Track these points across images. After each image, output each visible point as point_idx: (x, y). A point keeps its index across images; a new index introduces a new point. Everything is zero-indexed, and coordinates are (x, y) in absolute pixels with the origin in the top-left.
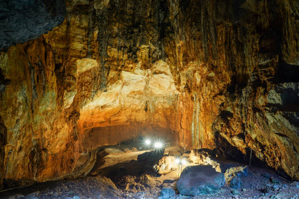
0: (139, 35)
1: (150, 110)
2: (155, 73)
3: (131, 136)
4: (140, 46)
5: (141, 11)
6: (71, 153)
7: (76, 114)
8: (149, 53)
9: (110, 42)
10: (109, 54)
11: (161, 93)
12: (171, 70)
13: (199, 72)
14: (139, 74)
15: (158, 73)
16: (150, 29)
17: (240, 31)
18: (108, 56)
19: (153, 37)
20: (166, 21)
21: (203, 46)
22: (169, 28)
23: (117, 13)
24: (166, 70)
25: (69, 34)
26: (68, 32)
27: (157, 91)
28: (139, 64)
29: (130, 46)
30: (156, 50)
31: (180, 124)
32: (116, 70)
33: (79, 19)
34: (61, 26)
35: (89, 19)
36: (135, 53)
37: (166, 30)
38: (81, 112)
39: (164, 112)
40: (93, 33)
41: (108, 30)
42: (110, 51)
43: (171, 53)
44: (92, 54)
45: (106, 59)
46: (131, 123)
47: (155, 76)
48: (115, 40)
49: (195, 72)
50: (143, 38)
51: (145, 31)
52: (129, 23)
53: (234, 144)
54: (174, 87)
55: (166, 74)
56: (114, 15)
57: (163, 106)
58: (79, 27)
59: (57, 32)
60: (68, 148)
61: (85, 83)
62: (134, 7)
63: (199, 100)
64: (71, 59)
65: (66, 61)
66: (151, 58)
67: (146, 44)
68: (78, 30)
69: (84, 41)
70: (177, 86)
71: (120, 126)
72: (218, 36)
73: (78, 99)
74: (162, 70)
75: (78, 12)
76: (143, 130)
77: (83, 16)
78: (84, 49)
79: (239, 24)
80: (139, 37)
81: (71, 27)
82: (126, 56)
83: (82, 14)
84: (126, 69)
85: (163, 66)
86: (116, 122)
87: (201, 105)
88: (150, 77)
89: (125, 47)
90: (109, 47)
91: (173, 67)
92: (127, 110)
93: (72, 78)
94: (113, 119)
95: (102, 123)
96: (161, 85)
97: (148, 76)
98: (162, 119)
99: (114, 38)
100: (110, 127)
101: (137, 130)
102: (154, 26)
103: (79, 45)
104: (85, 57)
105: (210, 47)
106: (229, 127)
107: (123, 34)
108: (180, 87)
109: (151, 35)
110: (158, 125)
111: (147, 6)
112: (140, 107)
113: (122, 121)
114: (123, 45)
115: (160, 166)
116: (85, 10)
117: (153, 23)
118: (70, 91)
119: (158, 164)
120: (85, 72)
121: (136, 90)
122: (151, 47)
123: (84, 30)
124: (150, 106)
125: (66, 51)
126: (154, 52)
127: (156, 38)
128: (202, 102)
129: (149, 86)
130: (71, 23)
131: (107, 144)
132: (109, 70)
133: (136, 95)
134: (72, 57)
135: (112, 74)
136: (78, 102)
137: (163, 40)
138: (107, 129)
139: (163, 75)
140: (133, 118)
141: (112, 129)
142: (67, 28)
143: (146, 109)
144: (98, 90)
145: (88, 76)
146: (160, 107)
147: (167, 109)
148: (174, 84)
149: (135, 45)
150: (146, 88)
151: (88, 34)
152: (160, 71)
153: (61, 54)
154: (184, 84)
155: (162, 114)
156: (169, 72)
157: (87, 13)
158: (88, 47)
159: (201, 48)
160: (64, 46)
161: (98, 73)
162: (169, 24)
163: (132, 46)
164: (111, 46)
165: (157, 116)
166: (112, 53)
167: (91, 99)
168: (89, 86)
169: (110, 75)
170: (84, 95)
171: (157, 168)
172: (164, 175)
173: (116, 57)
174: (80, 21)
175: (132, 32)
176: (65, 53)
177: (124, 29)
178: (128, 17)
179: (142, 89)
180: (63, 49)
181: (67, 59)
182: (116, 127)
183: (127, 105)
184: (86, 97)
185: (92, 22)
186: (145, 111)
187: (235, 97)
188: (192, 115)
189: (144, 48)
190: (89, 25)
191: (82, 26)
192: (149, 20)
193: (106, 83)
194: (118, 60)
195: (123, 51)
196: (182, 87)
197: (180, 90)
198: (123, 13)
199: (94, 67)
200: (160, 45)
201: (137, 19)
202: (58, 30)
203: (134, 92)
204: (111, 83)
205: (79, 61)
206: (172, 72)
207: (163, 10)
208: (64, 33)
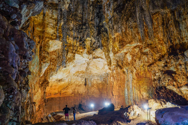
0: (86, 31)
1: (88, 85)
2: (94, 58)
3: (75, 104)
4: (86, 38)
5: (86, 16)
6: (42, 113)
7: (46, 82)
8: (91, 44)
9: (68, 33)
10: (67, 41)
11: (97, 72)
12: (105, 55)
13: (130, 53)
14: (85, 57)
15: (96, 58)
16: (92, 28)
17: (177, 13)
18: (67, 43)
19: (94, 34)
20: (101, 24)
21: (139, 31)
22: (103, 28)
23: (73, 15)
24: (102, 56)
25: (44, 22)
26: (44, 20)
27: (94, 71)
28: (86, 50)
29: (80, 37)
30: (95, 42)
31: (112, 93)
32: (72, 52)
33: (51, 12)
34: (39, 15)
35: (58, 13)
36: (83, 42)
37: (101, 30)
38: (49, 81)
39: (98, 86)
40: (60, 23)
41: (67, 25)
42: (68, 39)
43: (105, 44)
44: (59, 38)
45: (66, 45)
46: (75, 94)
47: (94, 60)
48: (71, 32)
49: (126, 53)
50: (88, 33)
51: (89, 29)
52: (79, 23)
53: (182, 93)
54: (107, 67)
55: (102, 58)
56: (71, 16)
57: (97, 82)
58: (51, 18)
59: (36, 19)
60: (40, 109)
61: (52, 60)
62: (83, 12)
63: (132, 72)
64: (46, 39)
65: (42, 40)
66: (92, 48)
67: (90, 37)
68: (51, 20)
69: (54, 28)
70: (109, 67)
71: (67, 97)
72: (154, 22)
73: (48, 71)
74: (99, 56)
75: (50, 8)
76: (83, 99)
77: (54, 11)
78: (55, 33)
79: (176, 9)
80: (86, 32)
81: (46, 17)
82: (78, 44)
83: (54, 9)
84: (78, 53)
85: (100, 53)
86: (65, 94)
87: (134, 75)
88: (91, 60)
89: (78, 38)
90: (67, 36)
91: (107, 54)
92: (73, 85)
93: (46, 53)
94: (63, 92)
95: (56, 94)
96: (98, 67)
97: (90, 60)
98: (96, 91)
99: (71, 31)
100: (60, 98)
101: (78, 100)
102: (94, 26)
103: (51, 30)
104: (55, 39)
105: (146, 31)
106: (176, 81)
107: (76, 29)
108: (111, 68)
109: (92, 32)
110: (93, 96)
111: (90, 13)
112: (81, 83)
113: (69, 93)
114: (76, 36)
115: (129, 114)
116: (55, 7)
117: (93, 24)
118: (45, 62)
119: (127, 112)
120: (53, 52)
121: (80, 70)
122: (93, 40)
123: (54, 21)
124: (89, 83)
125: (42, 34)
126: (94, 44)
127: (96, 34)
128: (134, 73)
129: (90, 67)
130: (46, 14)
131: (58, 111)
132: (67, 53)
133: (80, 74)
134: (46, 38)
135: (70, 55)
136: (48, 73)
137: (100, 36)
138: (58, 99)
139: (100, 59)
140: (76, 91)
141: (61, 99)
142: (43, 18)
143: (85, 85)
144: (60, 65)
145: (54, 55)
146: (95, 82)
147: (99, 84)
148: (107, 65)
149: (83, 37)
150: (87, 69)
151: (57, 23)
152: (97, 57)
153: (39, 35)
154: (114, 65)
155: (96, 88)
156: (104, 57)
157: (56, 9)
158: (57, 32)
159: (138, 33)
160: (41, 29)
161: (60, 53)
162: (103, 26)
163: (82, 38)
164: (69, 36)
165: (93, 89)
166: (70, 40)
167: (56, 72)
168: (55, 62)
169: (68, 56)
170: (51, 69)
171: (127, 115)
172: (133, 120)
173: (72, 43)
174: (52, 14)
175: (82, 29)
176: (41, 35)
177: (77, 26)
178: (79, 19)
179: (84, 69)
180: (40, 32)
181: (42, 39)
182: (64, 98)
183: (73, 81)
184: (53, 70)
185: (59, 16)
186: (84, 86)
187: (179, 58)
188: (124, 84)
189: (88, 40)
190: (58, 17)
191: (53, 18)
192: (91, 22)
193: (66, 61)
194: (73, 46)
195: (77, 40)
196: (113, 67)
197: (111, 69)
198: (76, 15)
199: (58, 49)
200: (98, 39)
201: (84, 21)
202: (37, 18)
203: (78, 72)
204: (69, 61)
205: (51, 42)
206: (106, 57)
207: (98, 18)
208: (41, 21)
